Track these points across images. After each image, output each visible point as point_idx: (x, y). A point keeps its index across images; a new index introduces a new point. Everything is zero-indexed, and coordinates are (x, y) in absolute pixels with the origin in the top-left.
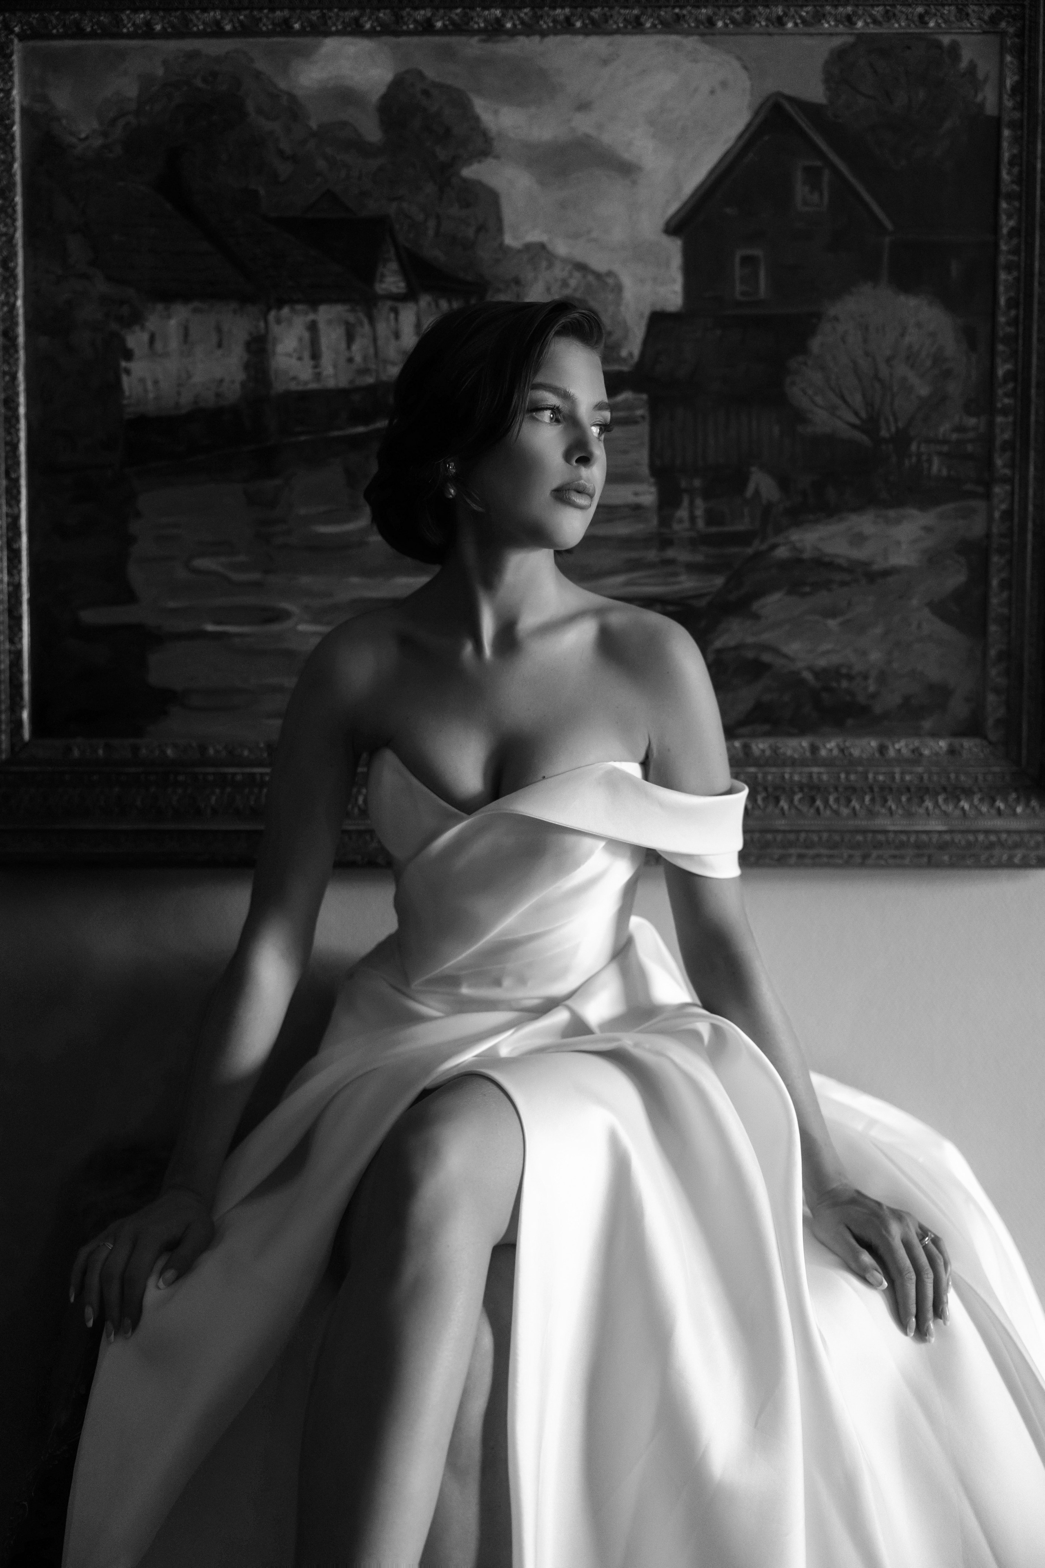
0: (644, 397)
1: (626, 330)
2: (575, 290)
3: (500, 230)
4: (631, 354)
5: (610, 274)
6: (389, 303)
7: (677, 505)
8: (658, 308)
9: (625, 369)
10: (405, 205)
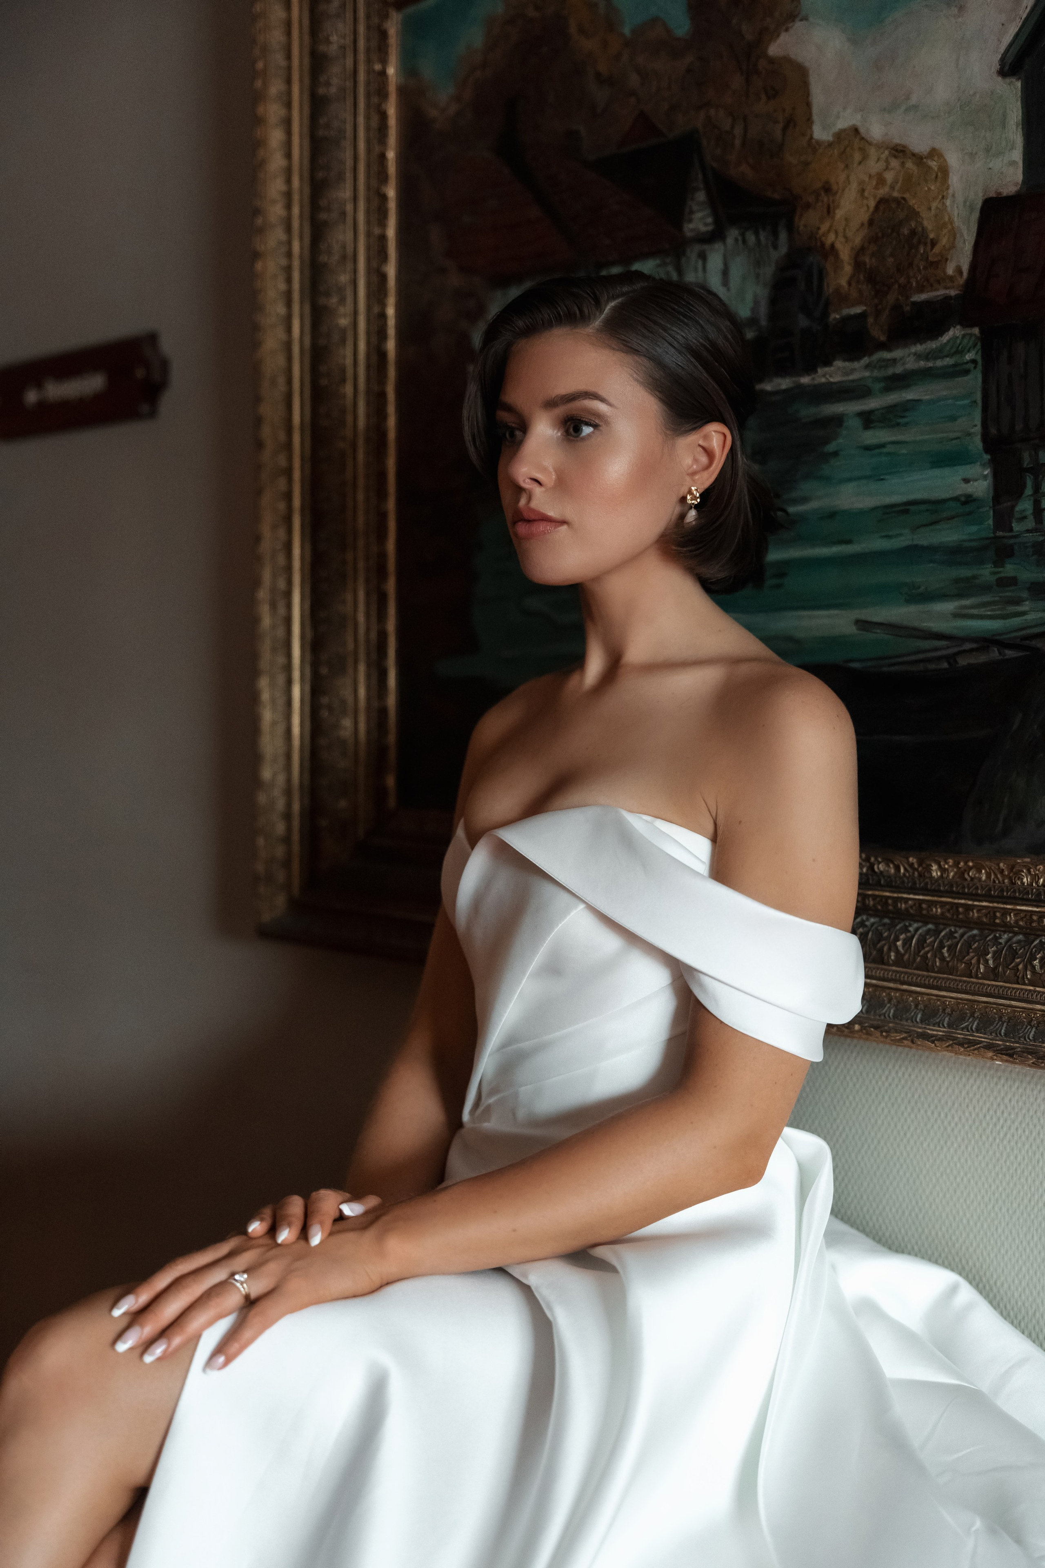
0: (976, 331)
1: (953, 234)
2: (892, 187)
3: (809, 121)
4: (959, 271)
5: (934, 153)
6: (697, 248)
7: (1018, 493)
8: (993, 194)
9: (953, 293)
10: (712, 112)
